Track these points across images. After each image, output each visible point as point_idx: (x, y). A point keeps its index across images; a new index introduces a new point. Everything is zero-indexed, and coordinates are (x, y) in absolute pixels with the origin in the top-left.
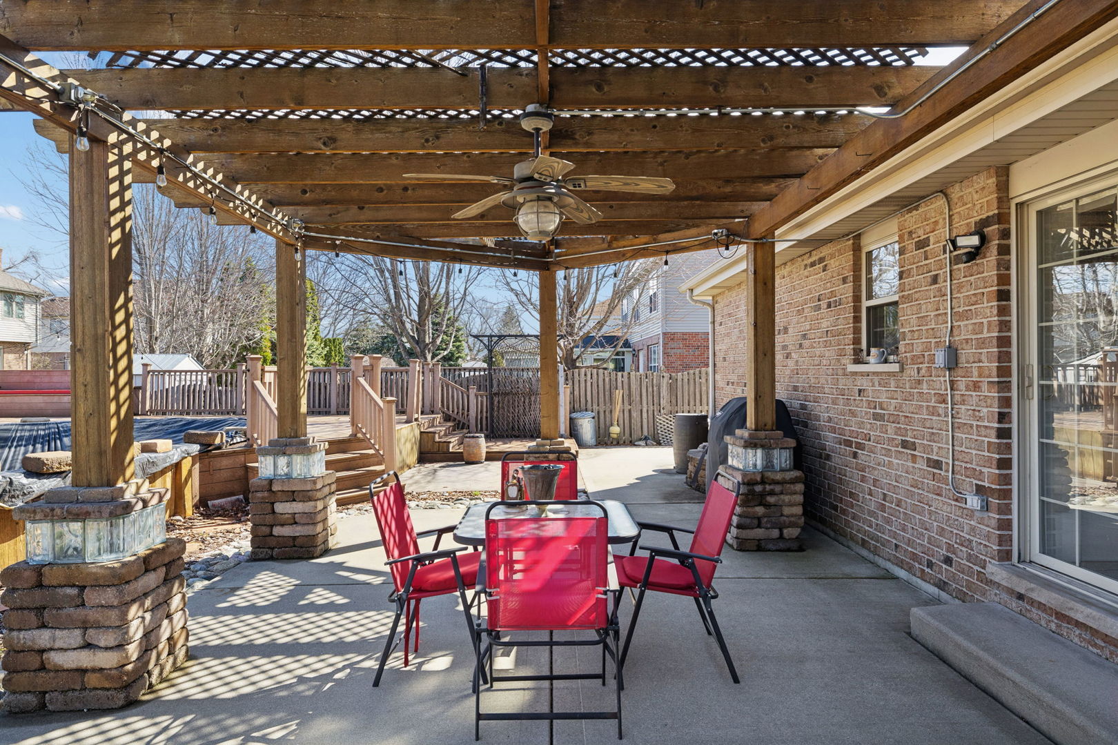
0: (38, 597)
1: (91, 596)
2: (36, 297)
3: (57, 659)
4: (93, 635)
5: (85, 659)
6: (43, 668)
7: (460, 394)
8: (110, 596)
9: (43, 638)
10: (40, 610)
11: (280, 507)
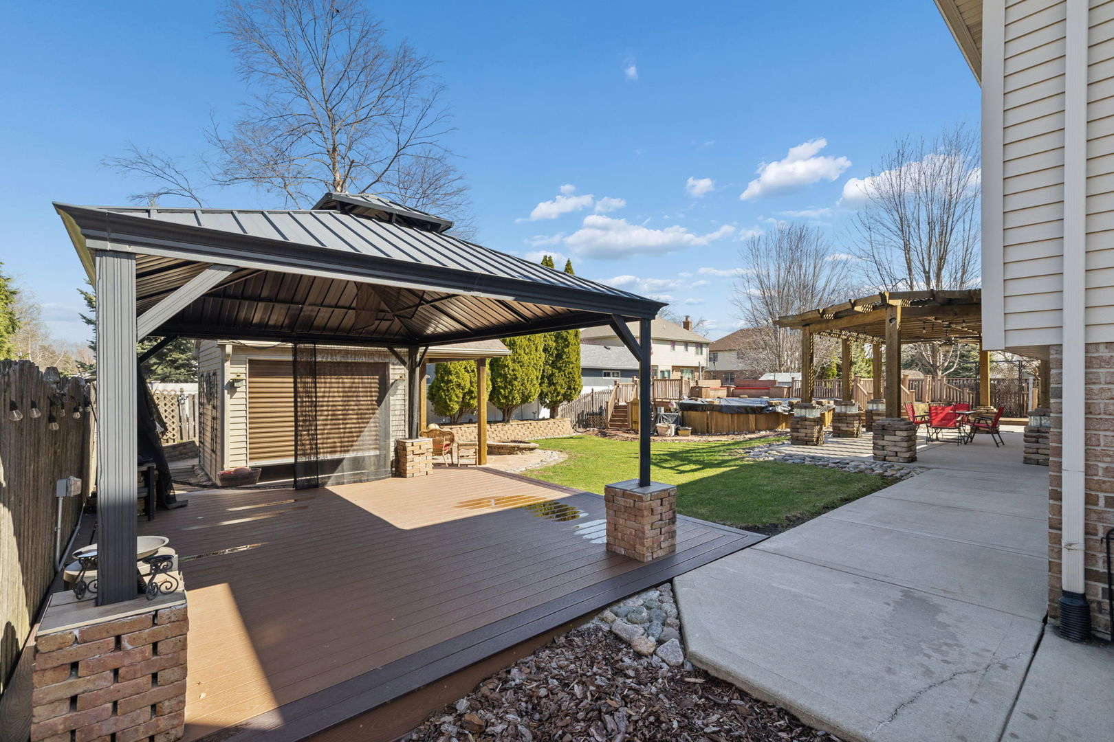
0: (839, 418)
1: (848, 418)
2: (707, 344)
3: (842, 428)
4: (849, 425)
5: (847, 429)
6: (839, 430)
7: (958, 393)
8: (852, 418)
9: (840, 425)
10: (839, 420)
11: (874, 418)
